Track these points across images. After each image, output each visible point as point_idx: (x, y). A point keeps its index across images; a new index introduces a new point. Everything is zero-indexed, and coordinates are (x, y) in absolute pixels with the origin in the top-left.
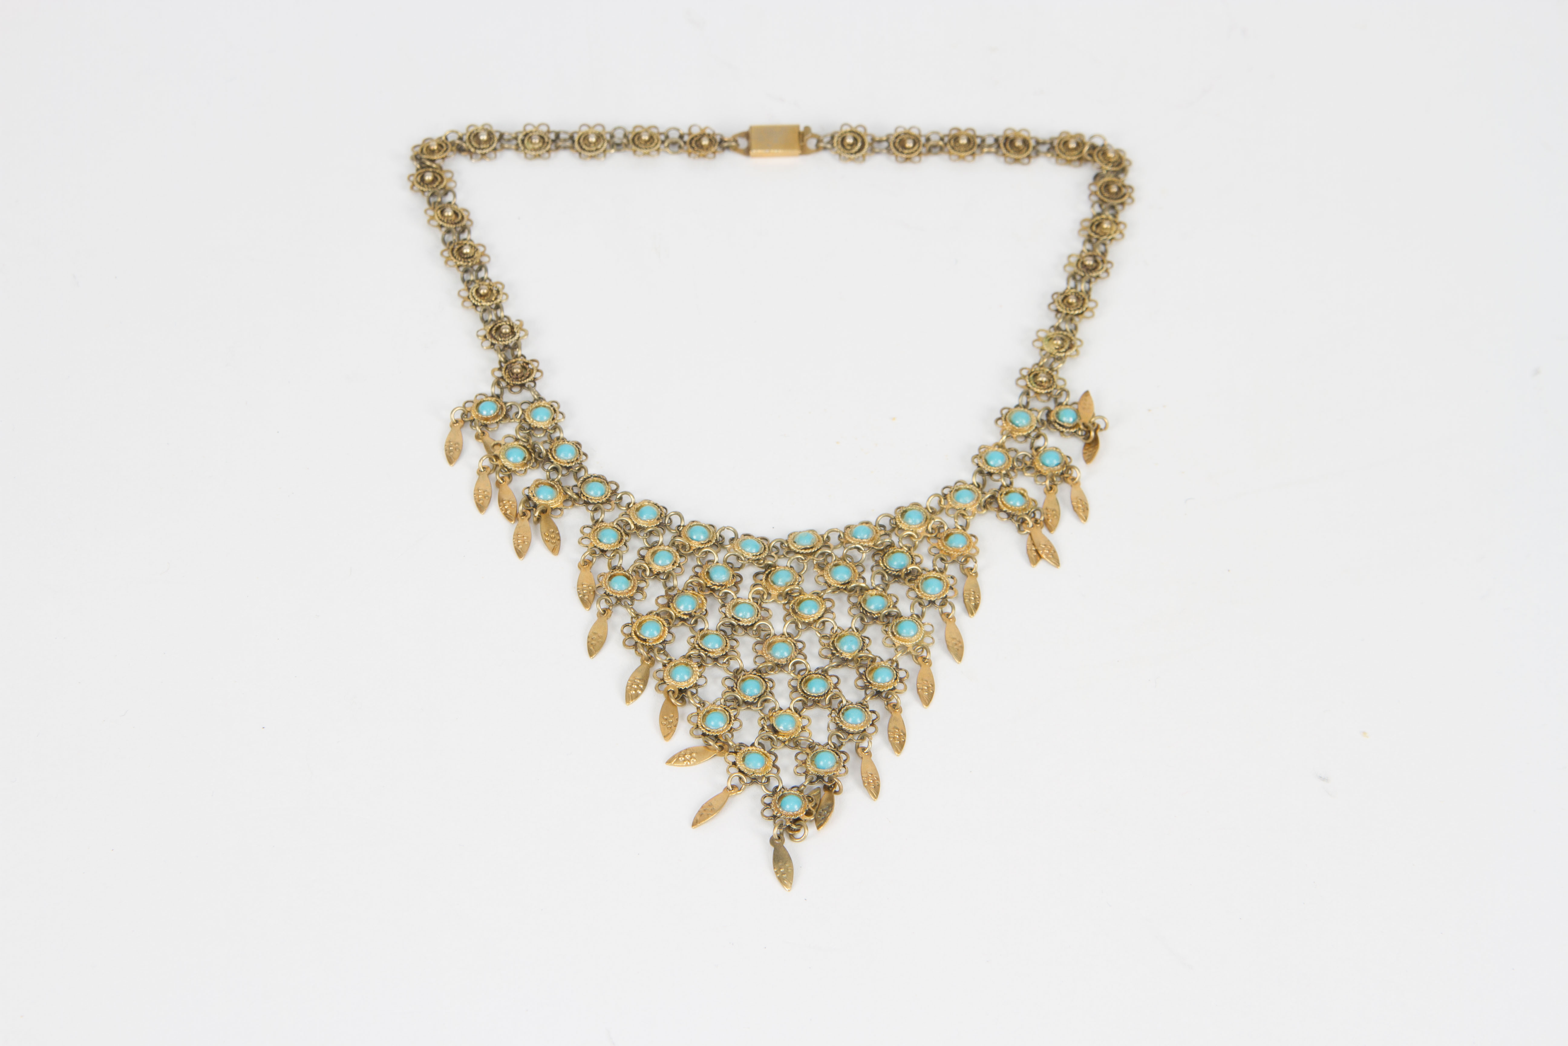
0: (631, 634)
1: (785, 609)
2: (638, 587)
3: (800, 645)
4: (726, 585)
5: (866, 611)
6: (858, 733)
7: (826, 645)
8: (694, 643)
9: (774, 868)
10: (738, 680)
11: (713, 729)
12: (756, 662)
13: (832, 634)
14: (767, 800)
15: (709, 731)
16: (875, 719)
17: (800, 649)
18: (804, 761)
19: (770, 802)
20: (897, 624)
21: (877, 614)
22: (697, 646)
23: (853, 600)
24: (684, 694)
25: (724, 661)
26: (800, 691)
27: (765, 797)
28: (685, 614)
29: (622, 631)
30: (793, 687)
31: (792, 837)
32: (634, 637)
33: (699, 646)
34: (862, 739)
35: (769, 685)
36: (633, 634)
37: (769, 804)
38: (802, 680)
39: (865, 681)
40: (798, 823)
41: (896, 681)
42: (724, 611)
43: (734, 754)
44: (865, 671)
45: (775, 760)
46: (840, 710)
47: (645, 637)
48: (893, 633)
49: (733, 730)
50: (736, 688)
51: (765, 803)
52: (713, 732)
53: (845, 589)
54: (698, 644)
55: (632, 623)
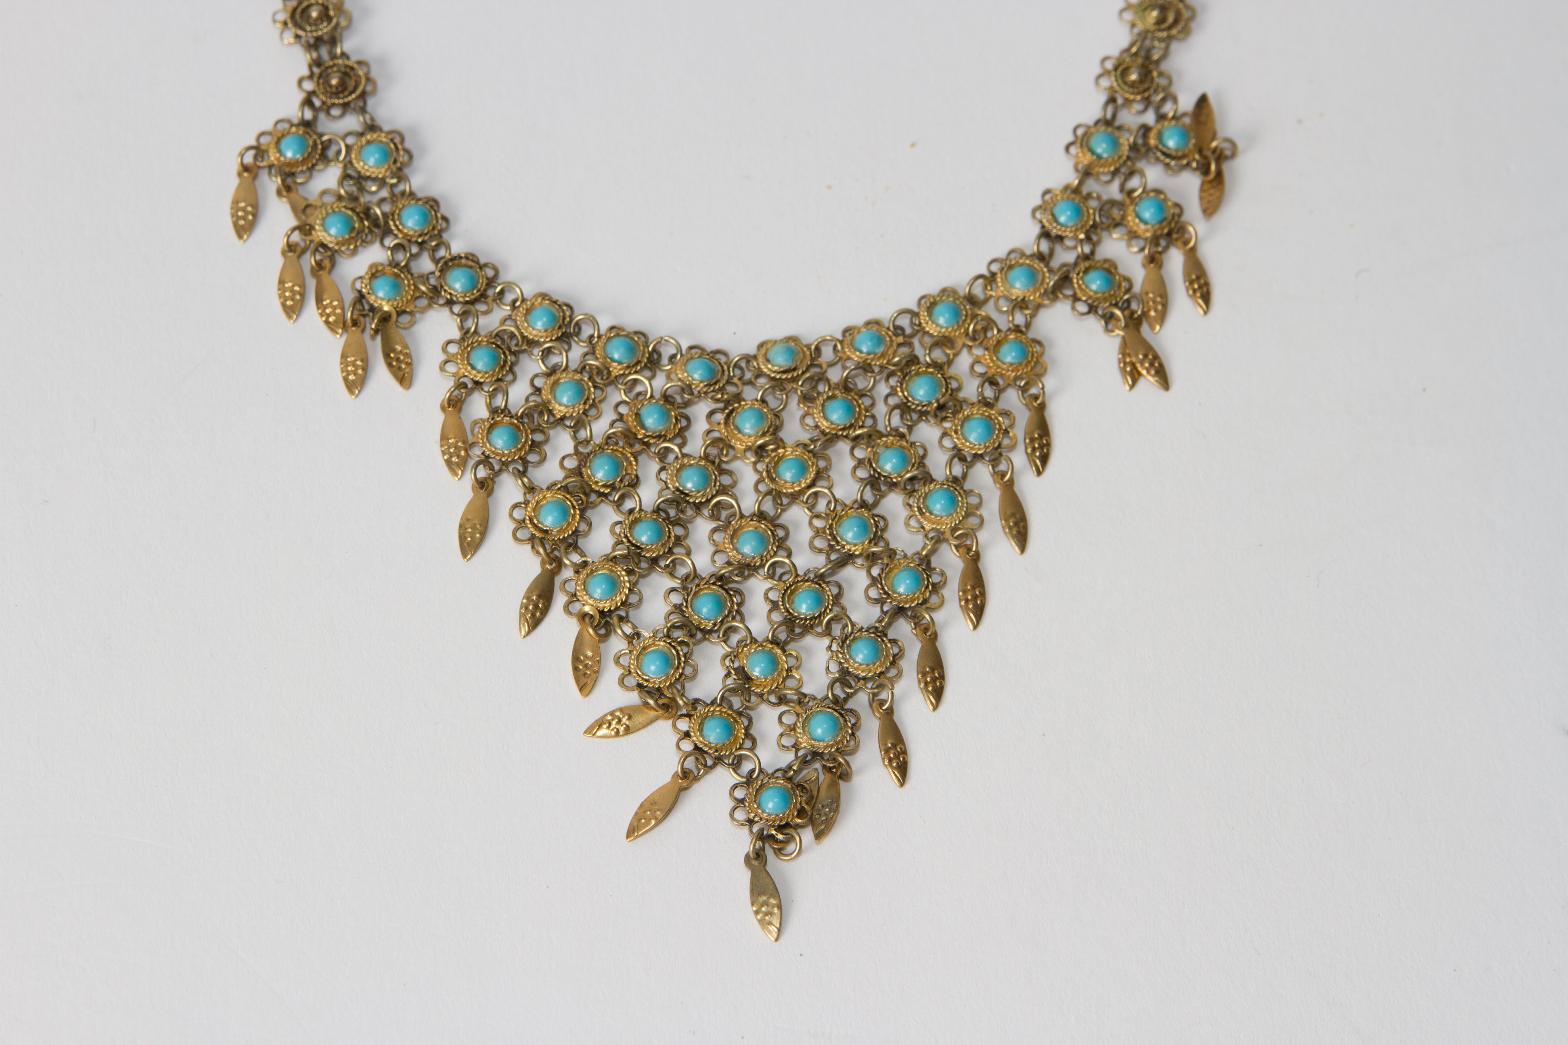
0: (524, 521)
1: (756, 470)
2: (533, 441)
3: (781, 533)
4: (665, 436)
5: (879, 474)
6: (872, 678)
7: (820, 531)
8: (620, 535)
9: (753, 905)
10: (688, 595)
11: (653, 678)
12: (715, 561)
13: (828, 512)
14: (740, 794)
15: (646, 680)
16: (897, 654)
17: (781, 538)
18: (792, 726)
19: (743, 797)
20: (926, 494)
21: (895, 478)
22: (624, 540)
23: (860, 453)
24: (608, 619)
25: (667, 563)
26: (783, 611)
27: (735, 787)
28: (605, 486)
29: (511, 515)
30: (772, 602)
31: (779, 852)
32: (530, 526)
33: (629, 541)
34: (881, 686)
35: (735, 600)
36: (528, 522)
37: (742, 801)
38: (786, 591)
39: (881, 592)
40: (786, 831)
41: (927, 590)
42: (664, 479)
43: (687, 719)
44: (879, 575)
45: (748, 725)
46: (844, 642)
47: (546, 526)
48: (920, 509)
49: (683, 677)
50: (687, 607)
51: (736, 799)
52: (654, 682)
53: (846, 437)
54: (626, 537)
55: (526, 503)
